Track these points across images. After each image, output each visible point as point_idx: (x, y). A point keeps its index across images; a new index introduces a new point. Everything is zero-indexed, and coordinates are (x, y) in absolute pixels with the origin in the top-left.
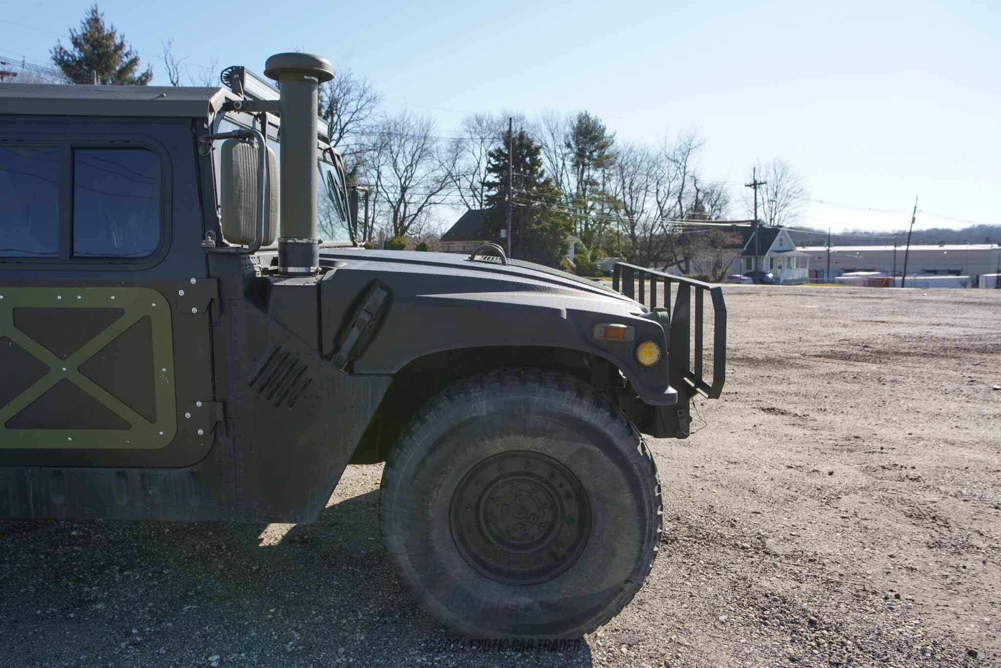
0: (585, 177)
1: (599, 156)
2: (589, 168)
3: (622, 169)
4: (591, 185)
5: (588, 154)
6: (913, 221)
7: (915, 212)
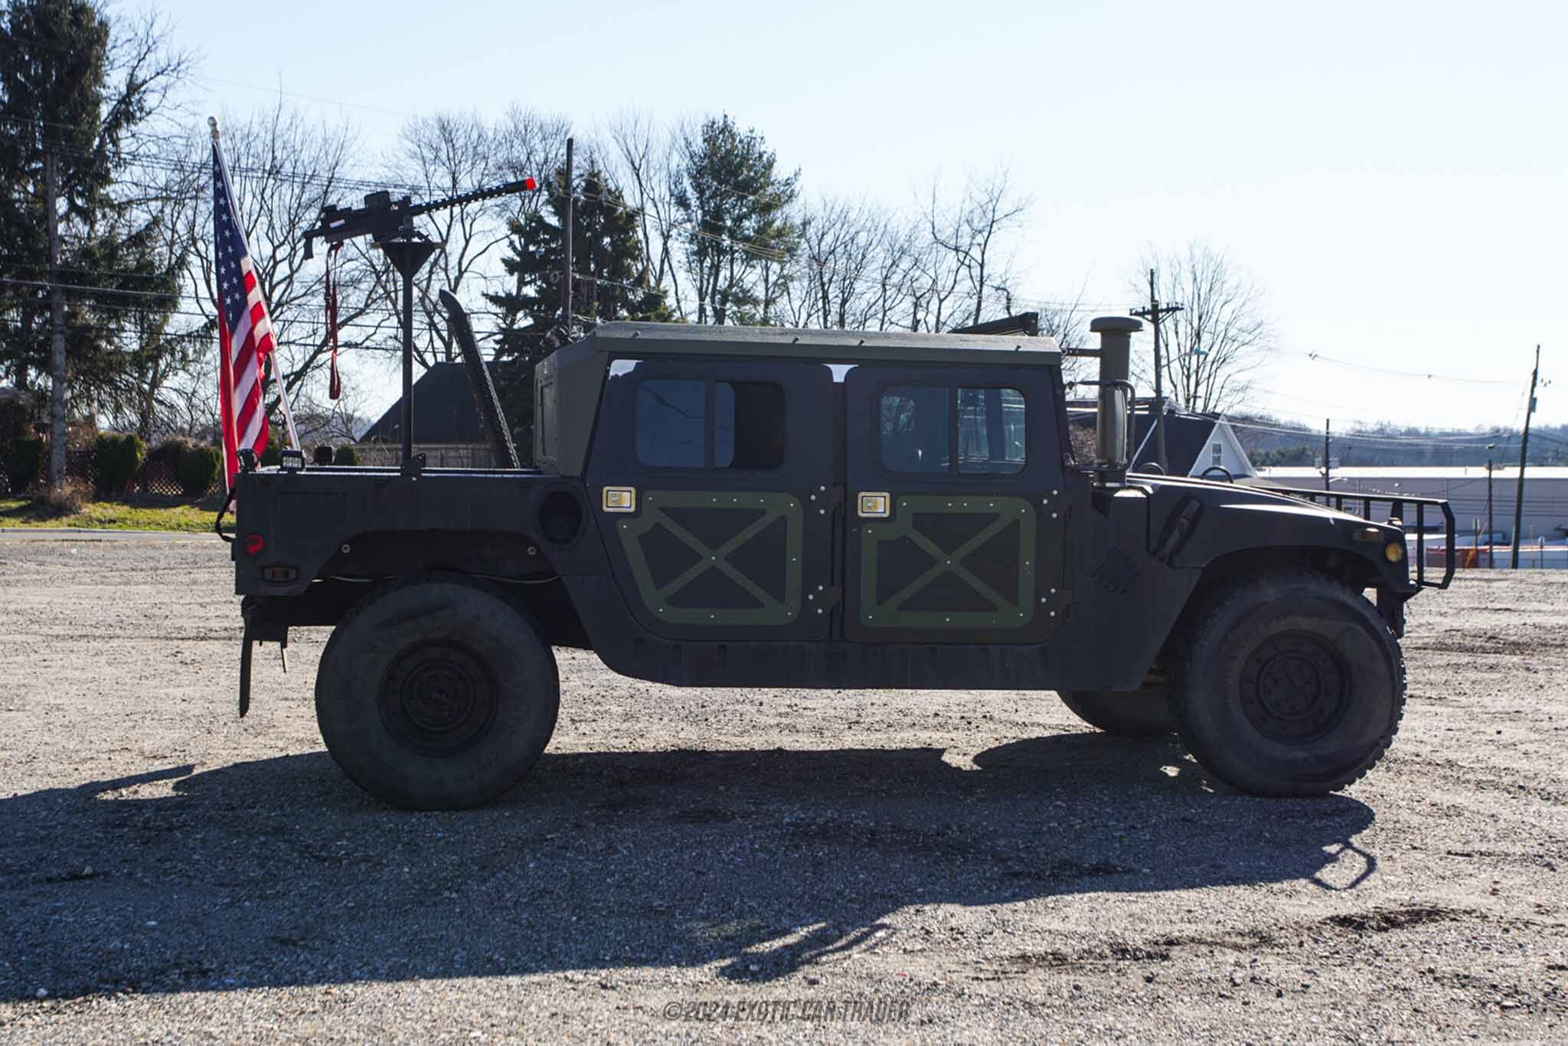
0: (722, 283)
1: (760, 231)
2: (732, 262)
3: (818, 260)
4: (739, 302)
5: (729, 223)
6: (1532, 407)
7: (1534, 385)
